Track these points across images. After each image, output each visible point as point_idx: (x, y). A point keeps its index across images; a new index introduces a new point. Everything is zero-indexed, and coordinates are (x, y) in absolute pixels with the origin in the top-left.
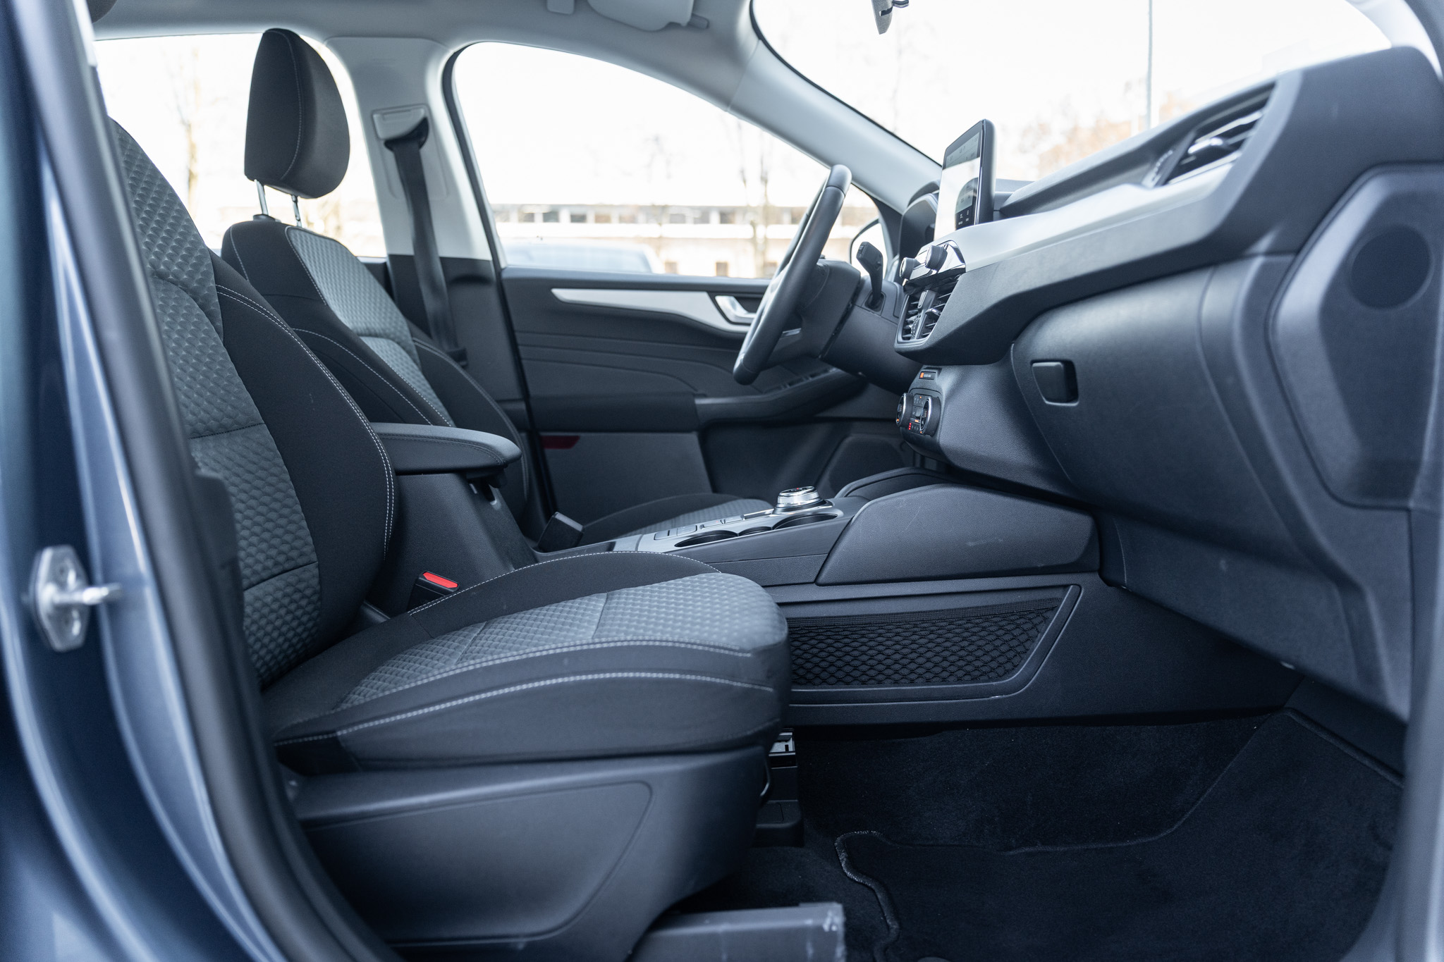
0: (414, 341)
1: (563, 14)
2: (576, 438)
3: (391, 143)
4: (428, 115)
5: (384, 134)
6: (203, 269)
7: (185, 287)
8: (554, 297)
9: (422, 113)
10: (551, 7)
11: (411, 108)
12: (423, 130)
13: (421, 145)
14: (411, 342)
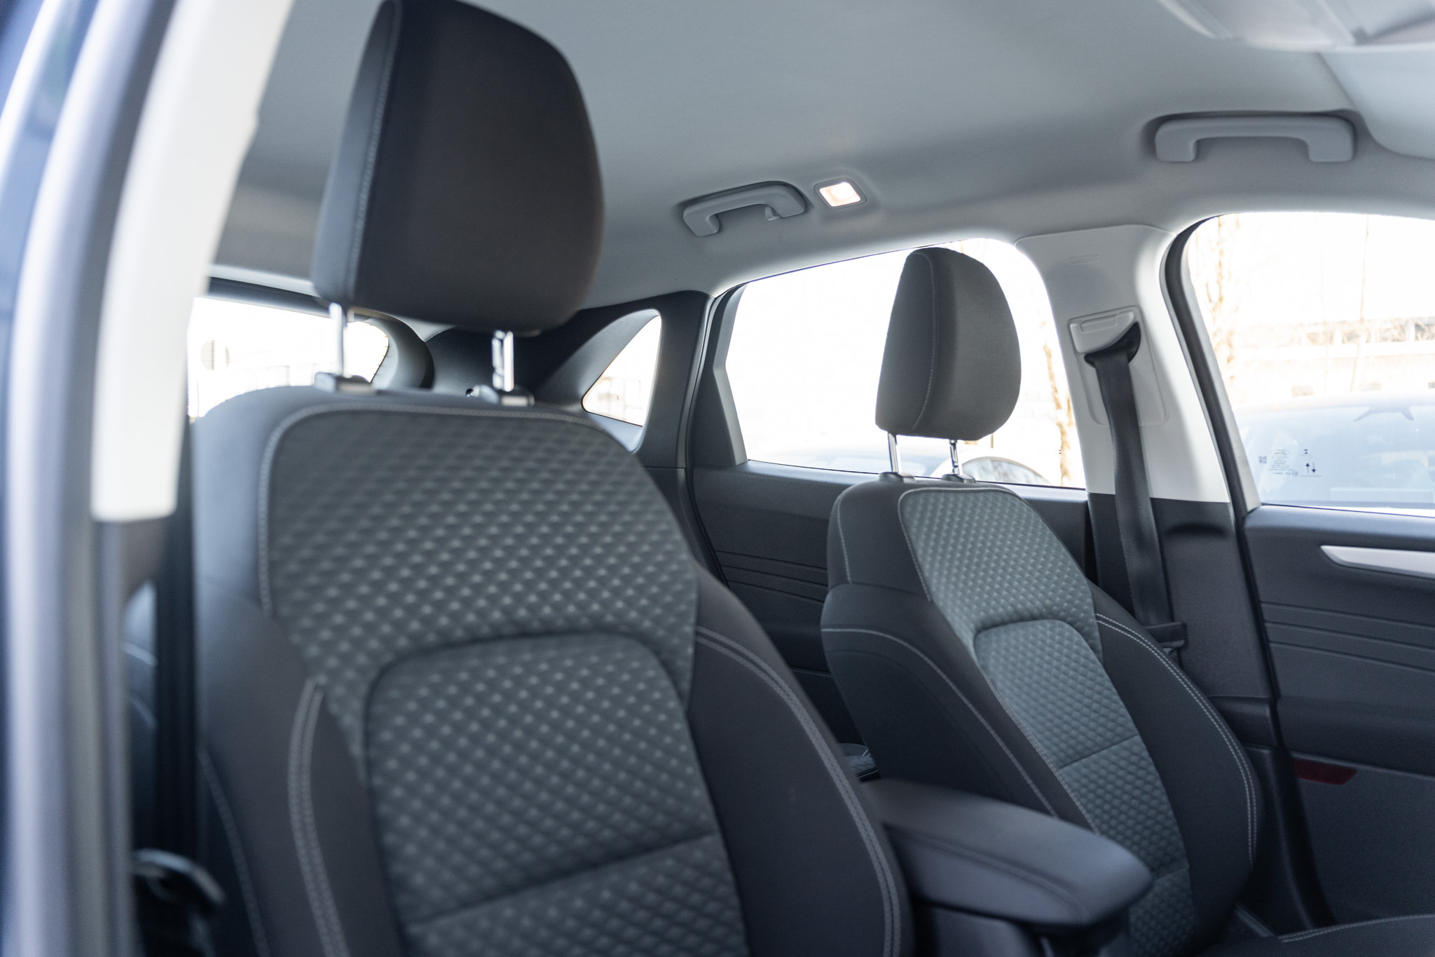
0: (1098, 618)
1: (1336, 163)
2: (1350, 773)
3: (1091, 357)
4: (1139, 319)
5: (1082, 347)
6: (683, 607)
7: (645, 639)
8: (1326, 558)
9: (1131, 317)
10: (1314, 157)
11: (1117, 312)
12: (1132, 338)
13: (1131, 357)
14: (1092, 620)
